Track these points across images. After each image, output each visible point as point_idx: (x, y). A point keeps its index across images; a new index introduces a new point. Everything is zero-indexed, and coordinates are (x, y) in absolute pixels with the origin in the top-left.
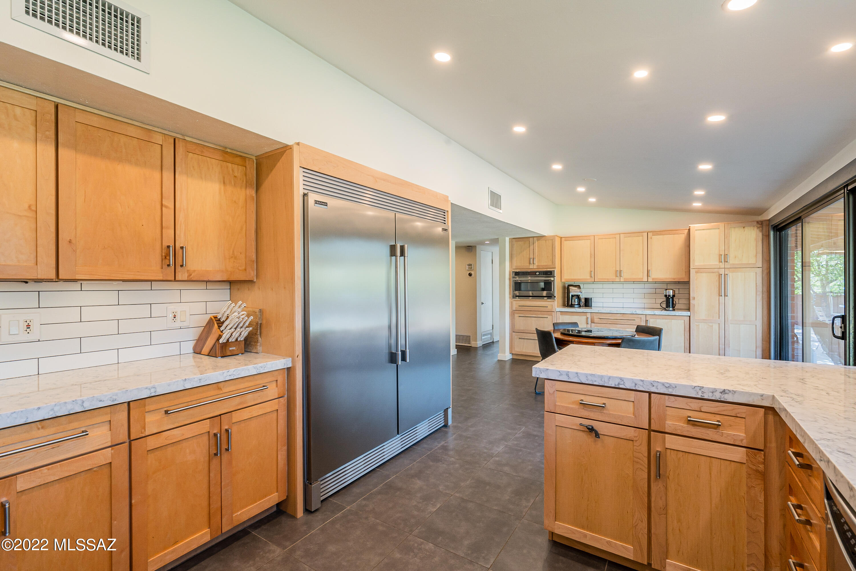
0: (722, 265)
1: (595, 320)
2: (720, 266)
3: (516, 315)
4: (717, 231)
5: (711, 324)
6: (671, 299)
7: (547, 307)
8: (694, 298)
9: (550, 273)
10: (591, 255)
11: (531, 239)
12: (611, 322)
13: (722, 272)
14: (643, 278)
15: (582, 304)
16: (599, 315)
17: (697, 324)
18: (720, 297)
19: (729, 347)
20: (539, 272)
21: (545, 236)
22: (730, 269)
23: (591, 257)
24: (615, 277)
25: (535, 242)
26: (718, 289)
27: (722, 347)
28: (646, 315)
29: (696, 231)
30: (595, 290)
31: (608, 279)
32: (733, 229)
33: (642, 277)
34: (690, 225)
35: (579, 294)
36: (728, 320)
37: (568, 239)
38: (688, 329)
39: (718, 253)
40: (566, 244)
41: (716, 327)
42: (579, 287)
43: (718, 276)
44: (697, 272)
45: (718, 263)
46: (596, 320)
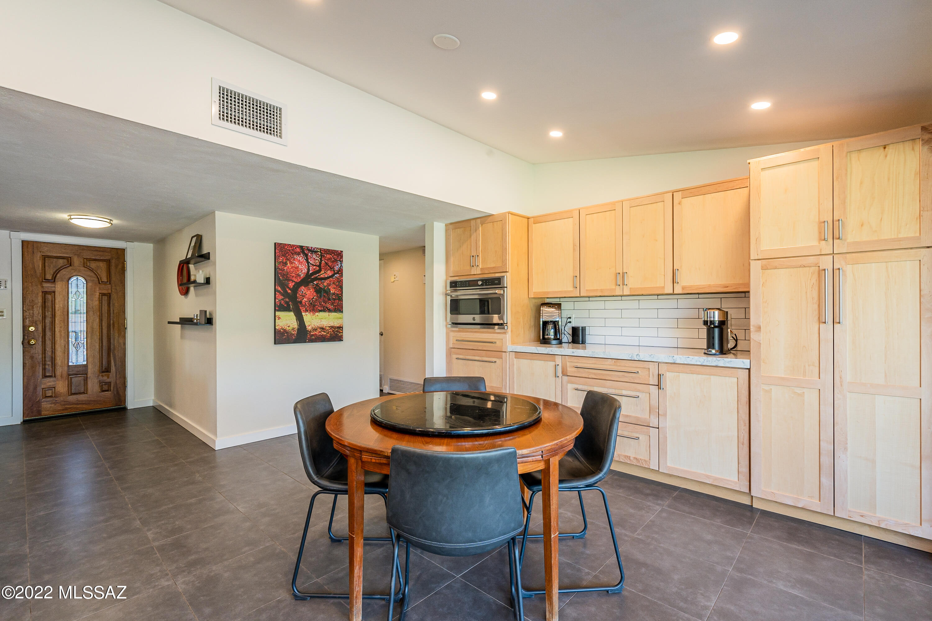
0: (826, 248)
1: (568, 369)
2: (821, 250)
3: (455, 356)
4: (815, 163)
5: (799, 391)
6: (716, 330)
7: (496, 343)
8: (759, 328)
9: (497, 282)
10: (574, 245)
11: (473, 223)
12: (595, 374)
13: (826, 263)
14: (664, 287)
15: (566, 337)
16: (575, 361)
17: (767, 388)
18: (822, 326)
19: (846, 449)
20: (482, 280)
21: (493, 215)
22: (848, 255)
23: (574, 249)
24: (614, 287)
25: (479, 228)
26: (816, 306)
27: (827, 447)
28: (659, 363)
29: (763, 173)
30: (593, 314)
31: (602, 290)
32: (854, 156)
33: (663, 285)
34: (748, 161)
35: (558, 320)
36: (841, 382)
37: (538, 220)
38: (746, 399)
39: (817, 220)
40: (535, 228)
41: (811, 397)
42: (558, 306)
43: (816, 275)
44: (764, 268)
45: (815, 243)
46: (571, 370)
